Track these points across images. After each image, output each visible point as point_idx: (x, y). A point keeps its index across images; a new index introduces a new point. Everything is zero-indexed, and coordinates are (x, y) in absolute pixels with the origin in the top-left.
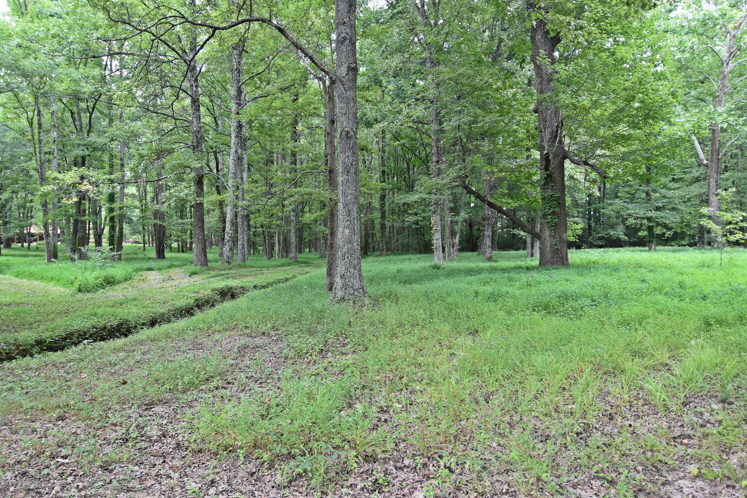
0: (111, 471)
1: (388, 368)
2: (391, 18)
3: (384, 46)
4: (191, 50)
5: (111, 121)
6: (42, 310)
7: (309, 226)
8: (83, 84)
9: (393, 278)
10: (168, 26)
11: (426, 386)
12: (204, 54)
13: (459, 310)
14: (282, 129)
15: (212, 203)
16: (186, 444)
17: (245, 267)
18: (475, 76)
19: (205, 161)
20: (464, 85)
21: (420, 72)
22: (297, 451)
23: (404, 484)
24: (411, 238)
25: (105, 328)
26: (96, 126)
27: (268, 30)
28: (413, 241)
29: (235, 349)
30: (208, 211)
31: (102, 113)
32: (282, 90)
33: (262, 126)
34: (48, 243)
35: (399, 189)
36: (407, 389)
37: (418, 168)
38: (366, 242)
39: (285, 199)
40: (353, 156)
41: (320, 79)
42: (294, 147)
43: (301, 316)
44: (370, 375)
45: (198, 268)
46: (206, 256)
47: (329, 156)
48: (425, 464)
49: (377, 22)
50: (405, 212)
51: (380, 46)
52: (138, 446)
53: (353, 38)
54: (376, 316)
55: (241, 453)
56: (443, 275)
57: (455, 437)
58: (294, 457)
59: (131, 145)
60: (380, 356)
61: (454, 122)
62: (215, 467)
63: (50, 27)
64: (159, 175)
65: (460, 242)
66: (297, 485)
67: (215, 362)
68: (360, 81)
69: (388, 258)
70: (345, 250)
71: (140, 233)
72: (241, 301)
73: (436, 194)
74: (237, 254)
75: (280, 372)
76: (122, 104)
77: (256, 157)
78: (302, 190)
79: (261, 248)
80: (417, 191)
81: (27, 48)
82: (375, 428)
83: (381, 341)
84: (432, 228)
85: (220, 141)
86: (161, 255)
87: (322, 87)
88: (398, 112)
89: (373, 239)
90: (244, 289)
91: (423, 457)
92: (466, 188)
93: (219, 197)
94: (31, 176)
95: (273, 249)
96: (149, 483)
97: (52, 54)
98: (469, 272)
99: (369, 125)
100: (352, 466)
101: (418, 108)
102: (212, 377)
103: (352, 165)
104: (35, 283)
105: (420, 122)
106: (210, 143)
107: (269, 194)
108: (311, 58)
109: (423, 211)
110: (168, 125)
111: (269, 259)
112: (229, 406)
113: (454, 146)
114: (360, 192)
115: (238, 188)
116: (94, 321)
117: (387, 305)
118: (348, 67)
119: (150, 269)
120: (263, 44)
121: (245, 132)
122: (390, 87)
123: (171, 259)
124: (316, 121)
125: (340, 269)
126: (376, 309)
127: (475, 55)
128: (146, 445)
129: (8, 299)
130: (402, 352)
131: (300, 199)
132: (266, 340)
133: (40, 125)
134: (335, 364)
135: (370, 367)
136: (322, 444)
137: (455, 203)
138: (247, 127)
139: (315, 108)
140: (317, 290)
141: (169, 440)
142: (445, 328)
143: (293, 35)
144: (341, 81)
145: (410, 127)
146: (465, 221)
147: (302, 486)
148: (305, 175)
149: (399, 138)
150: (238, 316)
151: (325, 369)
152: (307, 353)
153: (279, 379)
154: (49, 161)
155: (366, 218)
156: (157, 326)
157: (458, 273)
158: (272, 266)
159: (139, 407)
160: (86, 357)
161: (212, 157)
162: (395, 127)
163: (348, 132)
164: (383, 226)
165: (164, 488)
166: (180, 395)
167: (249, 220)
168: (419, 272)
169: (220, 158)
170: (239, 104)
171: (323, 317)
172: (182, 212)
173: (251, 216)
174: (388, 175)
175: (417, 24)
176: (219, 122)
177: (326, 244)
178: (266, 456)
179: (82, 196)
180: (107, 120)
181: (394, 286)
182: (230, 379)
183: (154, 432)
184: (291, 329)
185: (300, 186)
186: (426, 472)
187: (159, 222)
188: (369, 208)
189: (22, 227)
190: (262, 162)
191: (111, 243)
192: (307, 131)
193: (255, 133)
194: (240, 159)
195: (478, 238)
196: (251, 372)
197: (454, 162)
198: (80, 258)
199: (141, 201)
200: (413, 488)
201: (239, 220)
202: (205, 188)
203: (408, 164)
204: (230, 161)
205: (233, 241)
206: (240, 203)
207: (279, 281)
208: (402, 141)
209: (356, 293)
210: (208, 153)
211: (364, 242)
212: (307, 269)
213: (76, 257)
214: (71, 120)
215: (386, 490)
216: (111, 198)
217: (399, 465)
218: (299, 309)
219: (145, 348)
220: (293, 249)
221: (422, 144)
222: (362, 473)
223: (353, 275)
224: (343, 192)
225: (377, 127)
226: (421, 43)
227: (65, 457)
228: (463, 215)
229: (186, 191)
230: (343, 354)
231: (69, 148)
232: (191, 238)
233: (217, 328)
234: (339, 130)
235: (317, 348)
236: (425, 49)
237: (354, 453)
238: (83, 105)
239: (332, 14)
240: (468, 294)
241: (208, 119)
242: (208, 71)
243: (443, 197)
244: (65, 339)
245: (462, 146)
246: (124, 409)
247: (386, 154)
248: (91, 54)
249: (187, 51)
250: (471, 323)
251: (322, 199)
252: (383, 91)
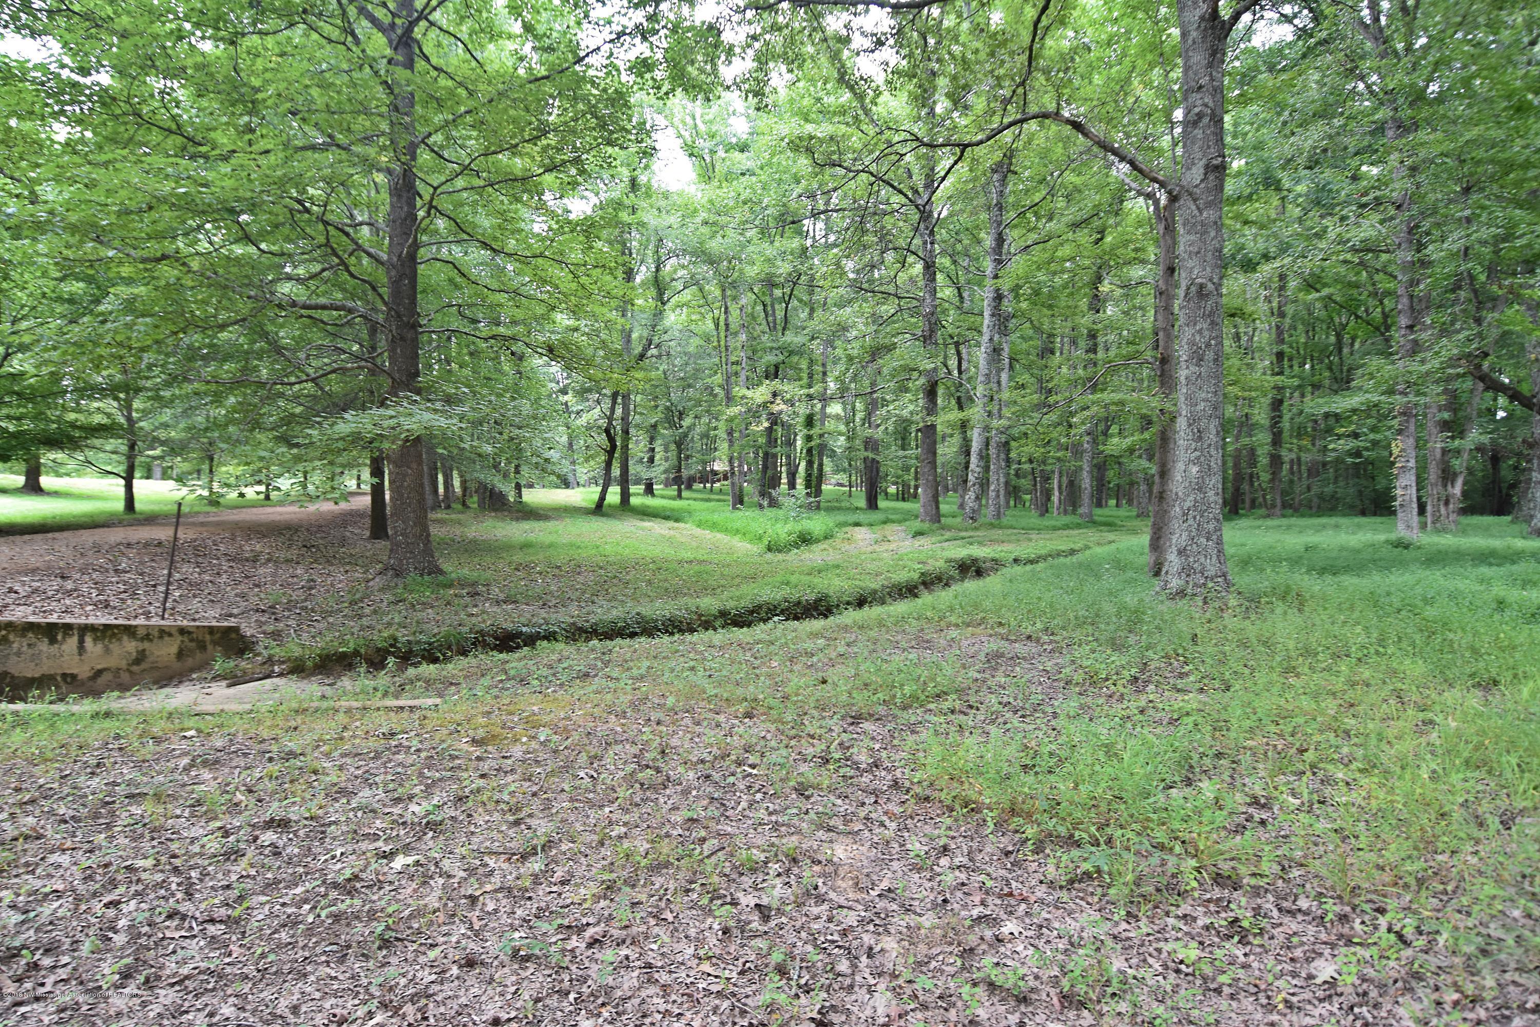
0: (808, 798)
1: (1273, 728)
2: (1304, 56)
3: (1287, 113)
4: (926, 186)
5: (812, 310)
6: (726, 571)
7: (1117, 460)
8: (779, 263)
9: (1295, 561)
10: (894, 158)
11: (1358, 775)
12: (946, 189)
13: (1451, 636)
14: (1072, 294)
15: (950, 425)
16: (907, 784)
17: (1001, 528)
18: (1510, 139)
19: (941, 359)
20: (1478, 163)
21: (1370, 150)
22: (1084, 835)
23: (1295, 940)
24: (1341, 484)
25: (799, 603)
26: (794, 321)
27: (1054, 128)
28: (1347, 490)
29: (982, 656)
30: (944, 438)
31: (800, 301)
32: (1075, 226)
33: (1037, 293)
34: (733, 484)
35: (1316, 387)
36: (1314, 774)
37: (1363, 343)
38: (1237, 489)
39: (1072, 414)
40: (1211, 330)
41: (1149, 196)
42: (1094, 323)
43: (1097, 616)
44: (1233, 735)
45: (926, 526)
46: (938, 508)
47: (1161, 334)
48: (1345, 916)
49: (1271, 69)
50: (1329, 431)
51: (1279, 114)
52: (842, 771)
53: (1218, 112)
54: (1252, 630)
55: (990, 816)
56: (1416, 560)
57: (1420, 882)
58: (1078, 844)
59: (838, 343)
60: (1255, 704)
61: (1455, 240)
62: (950, 828)
63: (741, 190)
64: (873, 384)
65: (1465, 494)
66: (1084, 891)
67: (949, 671)
68: (1230, 187)
69: (1285, 521)
70: (1188, 504)
71: (844, 471)
72: (992, 582)
73: (1406, 394)
74: (987, 506)
75: (1056, 703)
76: (827, 284)
77: (1024, 346)
78: (1106, 397)
79: (1028, 497)
80: (1360, 388)
81: (715, 224)
82: (1239, 830)
83: (1262, 678)
84: (1393, 463)
85: (966, 325)
86: (872, 503)
87: (1152, 208)
88: (1316, 234)
89: (1252, 484)
90: (997, 564)
91: (1342, 903)
92: (1482, 378)
93: (961, 415)
94: (716, 396)
95: (1049, 499)
96: (857, 826)
97: (742, 228)
98: (1485, 557)
99: (1249, 266)
100: (1188, 884)
101: (1365, 223)
102: (946, 693)
103: (1208, 345)
104: (719, 536)
105: (1369, 250)
106: (950, 329)
107: (1045, 406)
108: (1132, 163)
109: (1374, 429)
110: (888, 309)
111: (1042, 515)
112: (970, 741)
113: (1453, 291)
114: (1225, 395)
115: (992, 399)
116: (785, 592)
117: (1279, 611)
118: (1207, 167)
119: (857, 524)
120: (1044, 155)
121: (1008, 306)
122: (1301, 188)
123: (886, 510)
124: (1137, 272)
125: (1178, 536)
126: (1253, 617)
127: (1509, 97)
128: (852, 773)
129: (689, 555)
130: (1306, 703)
131: (1102, 413)
132: (1032, 647)
133: (727, 325)
134: (1161, 706)
135: (1233, 721)
136: (1130, 835)
137: (1455, 411)
138: (1011, 297)
139: (1136, 250)
140: (1130, 574)
141: (883, 773)
142: (1416, 668)
143: (1099, 129)
144: (1190, 194)
145: (1345, 262)
146: (1480, 449)
147: (1092, 894)
148: (1113, 370)
149: (1318, 286)
150: (987, 604)
151: (1142, 712)
152: (1107, 679)
153: (1055, 715)
154: (736, 373)
155: (1238, 445)
156: (866, 608)
157: (1457, 560)
158: (1047, 528)
159: (843, 718)
160: (777, 639)
161: (952, 351)
162: (1308, 266)
163: (1202, 286)
164: (1276, 461)
165: (876, 839)
166: (899, 713)
167: (1009, 451)
168: (1358, 551)
169: (964, 351)
170: (999, 262)
171: (1141, 621)
172: (903, 439)
173: (1013, 444)
174: (1290, 360)
175: (1362, 57)
176: (965, 295)
177: (1150, 491)
178: (1031, 831)
179: (774, 419)
180: (807, 310)
181: (1297, 577)
182: (973, 700)
183: (864, 759)
184: (1078, 635)
185: (1103, 390)
186: (1346, 930)
187: (871, 455)
188: (1246, 425)
189: (705, 463)
190: (1034, 352)
191: (808, 486)
192: (1119, 292)
193: (1024, 305)
194: (996, 351)
195: (1513, 486)
196: (1008, 696)
197: (1453, 323)
198: (770, 505)
199: (847, 424)
200: (1314, 951)
201: (992, 451)
202: (939, 401)
203: (1338, 335)
204: (980, 355)
205: (981, 485)
206: (995, 423)
207: (1059, 554)
208: (1325, 292)
209: (1210, 585)
210: (946, 345)
211: (1230, 490)
212: (1111, 536)
213: (765, 503)
214: (763, 315)
215: (1256, 942)
216: (810, 421)
217: (1285, 904)
218: (1093, 604)
219: (851, 637)
220: (1086, 498)
221: (1374, 294)
222: (1209, 901)
223: (1205, 549)
224: (1189, 397)
225: (1266, 269)
226: (1371, 92)
227: (753, 766)
228: (1475, 436)
229: (911, 407)
230: (1178, 691)
231: (760, 354)
232: (916, 479)
233: (953, 619)
234: (1184, 284)
235: (1126, 673)
236: (1382, 104)
237: (1193, 863)
238: (778, 293)
239: (1177, 73)
240: (1479, 603)
241: (947, 292)
242: (951, 215)
243: (1422, 400)
244: (752, 612)
245: (1475, 292)
246: (824, 718)
247: (1288, 321)
248: (790, 219)
249: (921, 190)
250: (1481, 665)
251: (1144, 411)
252: (1283, 198)
